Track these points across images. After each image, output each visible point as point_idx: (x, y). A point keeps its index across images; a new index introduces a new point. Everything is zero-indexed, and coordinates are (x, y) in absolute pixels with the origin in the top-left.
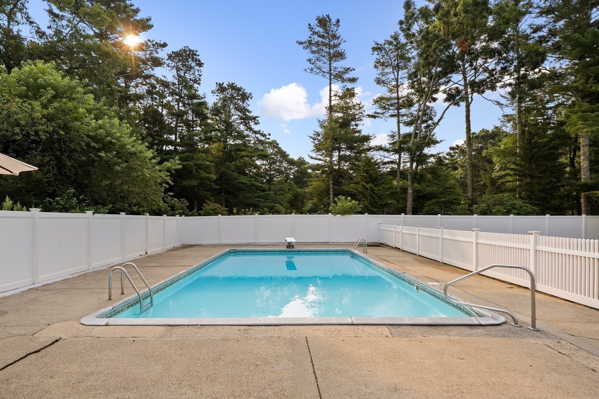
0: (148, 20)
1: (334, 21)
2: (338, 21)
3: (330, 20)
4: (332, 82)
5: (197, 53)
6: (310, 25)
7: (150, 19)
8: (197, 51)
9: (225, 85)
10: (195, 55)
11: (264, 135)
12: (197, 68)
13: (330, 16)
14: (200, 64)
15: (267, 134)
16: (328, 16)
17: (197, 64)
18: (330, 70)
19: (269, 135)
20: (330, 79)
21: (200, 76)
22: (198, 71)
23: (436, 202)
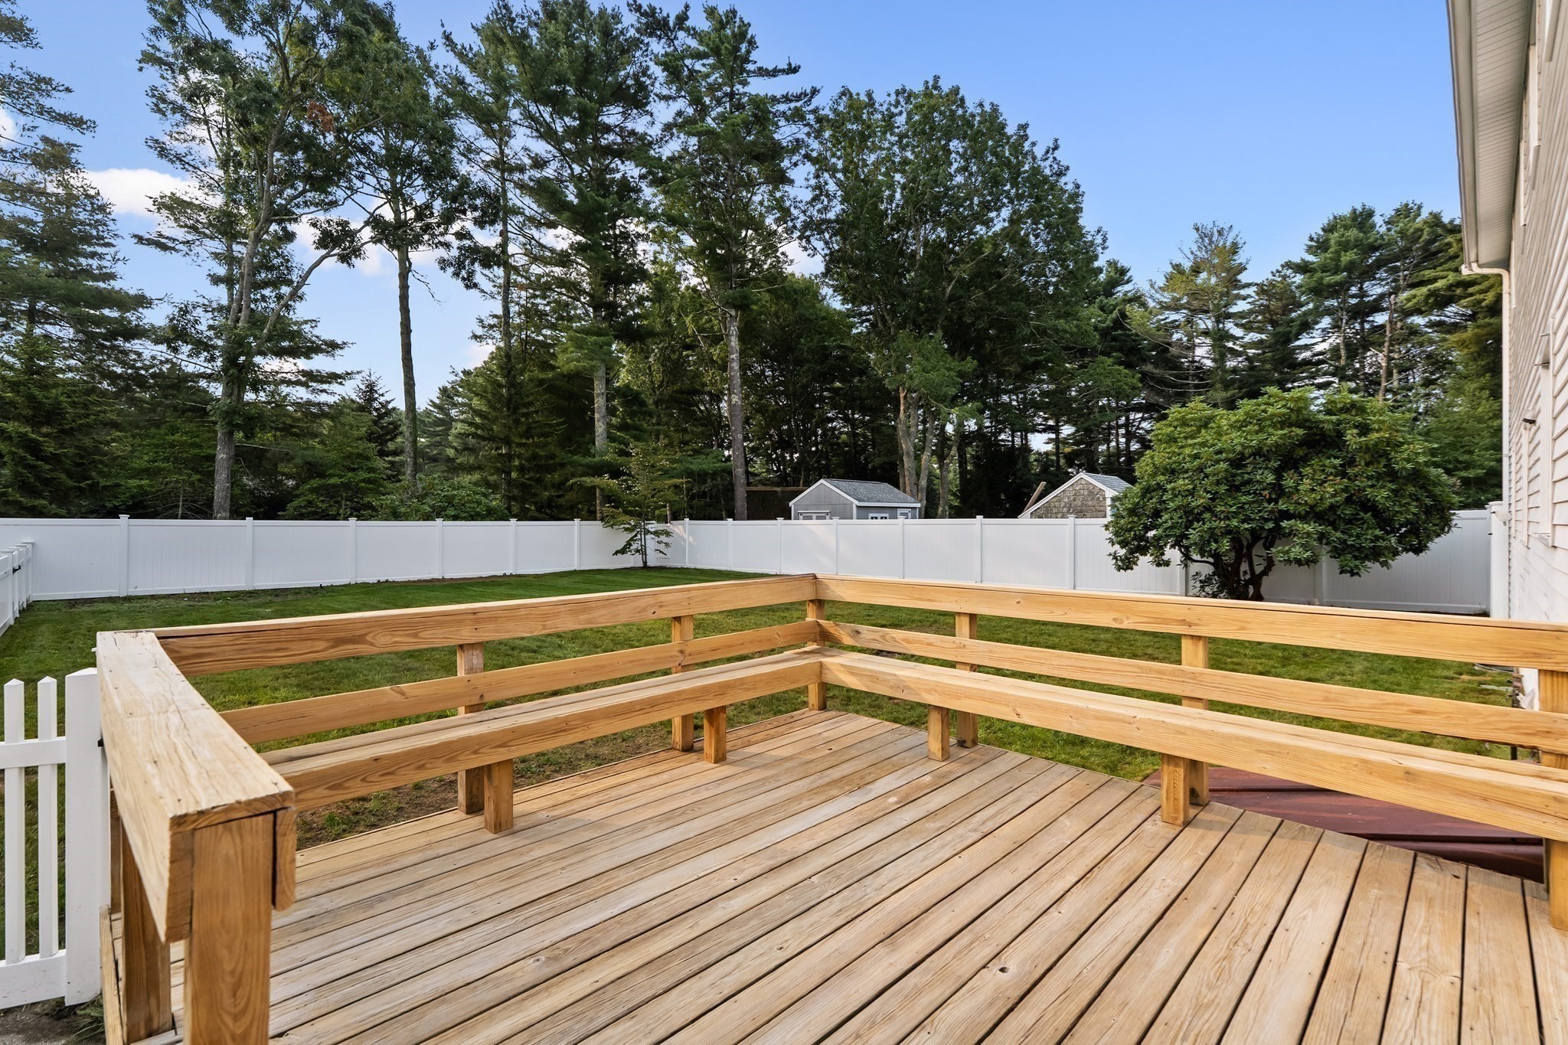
23: (321, 487)
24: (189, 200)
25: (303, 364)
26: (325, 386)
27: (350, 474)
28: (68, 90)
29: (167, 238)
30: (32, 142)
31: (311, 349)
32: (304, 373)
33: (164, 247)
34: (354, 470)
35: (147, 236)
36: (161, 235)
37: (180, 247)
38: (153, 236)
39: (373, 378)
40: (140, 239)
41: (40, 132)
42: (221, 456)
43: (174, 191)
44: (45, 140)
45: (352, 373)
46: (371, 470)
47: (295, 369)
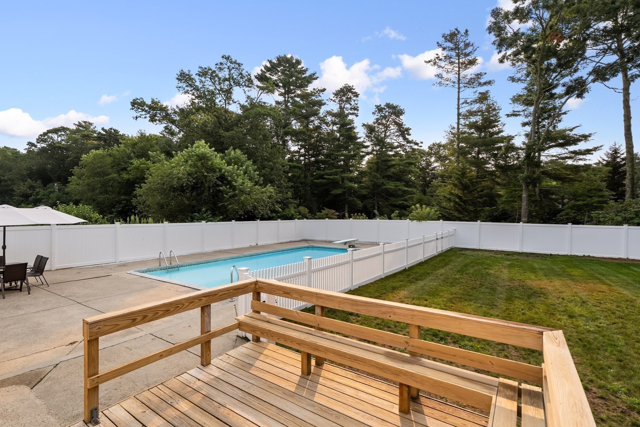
0: (314, 74)
1: (462, 32)
2: (467, 31)
3: (459, 32)
4: (461, 90)
5: (354, 88)
6: (438, 43)
7: (316, 73)
8: (353, 86)
9: (382, 106)
10: (352, 89)
11: (417, 144)
12: (355, 98)
13: (458, 29)
14: (357, 95)
15: (419, 143)
16: (456, 30)
17: (355, 96)
18: (459, 79)
19: (422, 143)
20: (459, 88)
21: (357, 104)
22: (354, 101)
23: (574, 206)
24: (523, 94)
25: (572, 148)
26: (584, 157)
27: (589, 199)
28: (485, 73)
29: (516, 112)
30: (476, 96)
31: (575, 141)
32: (572, 152)
33: (516, 115)
34: (591, 197)
35: (510, 114)
36: (514, 112)
37: (521, 113)
38: (512, 112)
39: (617, 146)
40: (508, 115)
41: (478, 92)
42: (524, 195)
43: (517, 93)
44: (480, 93)
45: (598, 147)
46: (603, 196)
47: (567, 151)
